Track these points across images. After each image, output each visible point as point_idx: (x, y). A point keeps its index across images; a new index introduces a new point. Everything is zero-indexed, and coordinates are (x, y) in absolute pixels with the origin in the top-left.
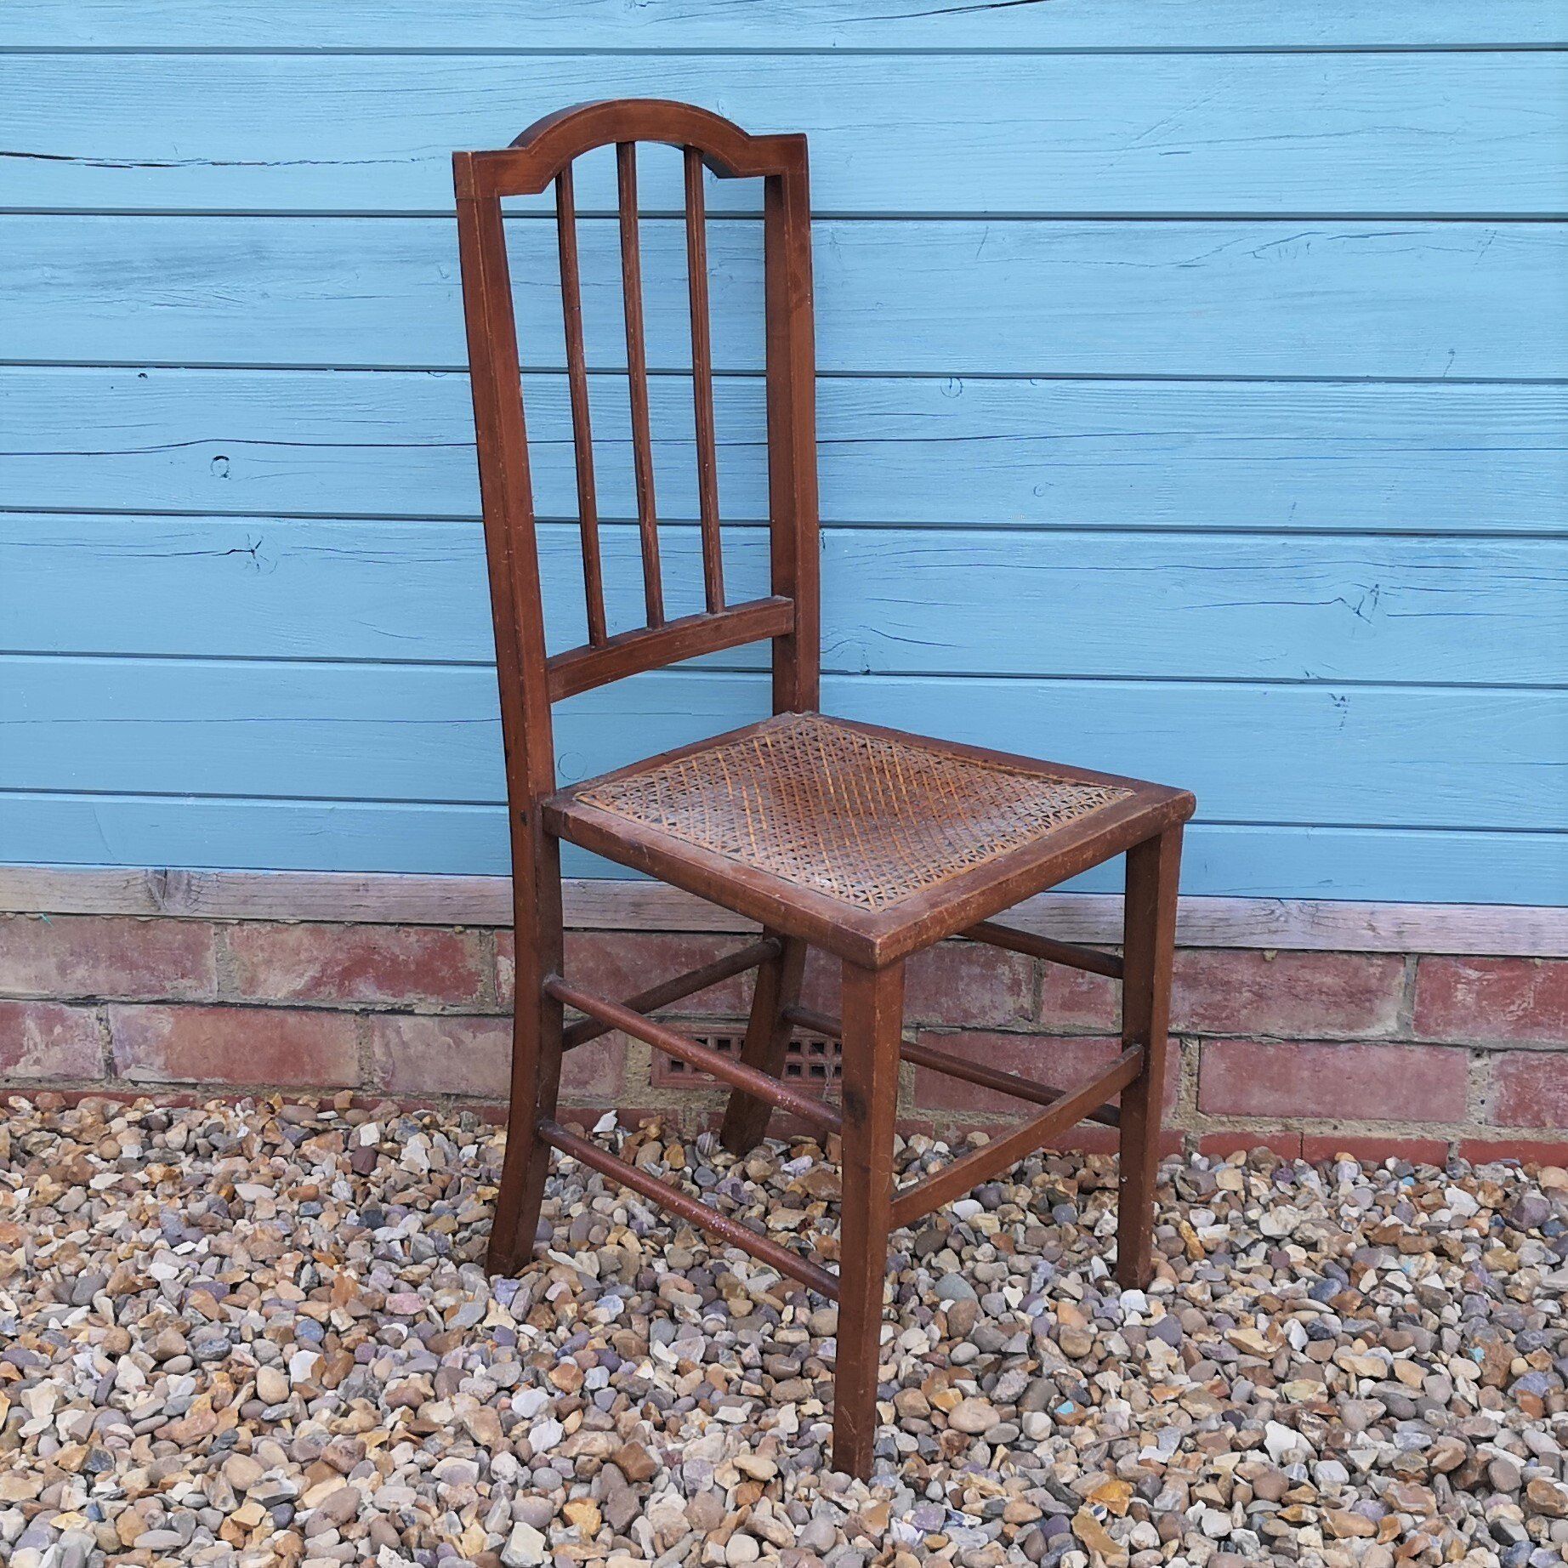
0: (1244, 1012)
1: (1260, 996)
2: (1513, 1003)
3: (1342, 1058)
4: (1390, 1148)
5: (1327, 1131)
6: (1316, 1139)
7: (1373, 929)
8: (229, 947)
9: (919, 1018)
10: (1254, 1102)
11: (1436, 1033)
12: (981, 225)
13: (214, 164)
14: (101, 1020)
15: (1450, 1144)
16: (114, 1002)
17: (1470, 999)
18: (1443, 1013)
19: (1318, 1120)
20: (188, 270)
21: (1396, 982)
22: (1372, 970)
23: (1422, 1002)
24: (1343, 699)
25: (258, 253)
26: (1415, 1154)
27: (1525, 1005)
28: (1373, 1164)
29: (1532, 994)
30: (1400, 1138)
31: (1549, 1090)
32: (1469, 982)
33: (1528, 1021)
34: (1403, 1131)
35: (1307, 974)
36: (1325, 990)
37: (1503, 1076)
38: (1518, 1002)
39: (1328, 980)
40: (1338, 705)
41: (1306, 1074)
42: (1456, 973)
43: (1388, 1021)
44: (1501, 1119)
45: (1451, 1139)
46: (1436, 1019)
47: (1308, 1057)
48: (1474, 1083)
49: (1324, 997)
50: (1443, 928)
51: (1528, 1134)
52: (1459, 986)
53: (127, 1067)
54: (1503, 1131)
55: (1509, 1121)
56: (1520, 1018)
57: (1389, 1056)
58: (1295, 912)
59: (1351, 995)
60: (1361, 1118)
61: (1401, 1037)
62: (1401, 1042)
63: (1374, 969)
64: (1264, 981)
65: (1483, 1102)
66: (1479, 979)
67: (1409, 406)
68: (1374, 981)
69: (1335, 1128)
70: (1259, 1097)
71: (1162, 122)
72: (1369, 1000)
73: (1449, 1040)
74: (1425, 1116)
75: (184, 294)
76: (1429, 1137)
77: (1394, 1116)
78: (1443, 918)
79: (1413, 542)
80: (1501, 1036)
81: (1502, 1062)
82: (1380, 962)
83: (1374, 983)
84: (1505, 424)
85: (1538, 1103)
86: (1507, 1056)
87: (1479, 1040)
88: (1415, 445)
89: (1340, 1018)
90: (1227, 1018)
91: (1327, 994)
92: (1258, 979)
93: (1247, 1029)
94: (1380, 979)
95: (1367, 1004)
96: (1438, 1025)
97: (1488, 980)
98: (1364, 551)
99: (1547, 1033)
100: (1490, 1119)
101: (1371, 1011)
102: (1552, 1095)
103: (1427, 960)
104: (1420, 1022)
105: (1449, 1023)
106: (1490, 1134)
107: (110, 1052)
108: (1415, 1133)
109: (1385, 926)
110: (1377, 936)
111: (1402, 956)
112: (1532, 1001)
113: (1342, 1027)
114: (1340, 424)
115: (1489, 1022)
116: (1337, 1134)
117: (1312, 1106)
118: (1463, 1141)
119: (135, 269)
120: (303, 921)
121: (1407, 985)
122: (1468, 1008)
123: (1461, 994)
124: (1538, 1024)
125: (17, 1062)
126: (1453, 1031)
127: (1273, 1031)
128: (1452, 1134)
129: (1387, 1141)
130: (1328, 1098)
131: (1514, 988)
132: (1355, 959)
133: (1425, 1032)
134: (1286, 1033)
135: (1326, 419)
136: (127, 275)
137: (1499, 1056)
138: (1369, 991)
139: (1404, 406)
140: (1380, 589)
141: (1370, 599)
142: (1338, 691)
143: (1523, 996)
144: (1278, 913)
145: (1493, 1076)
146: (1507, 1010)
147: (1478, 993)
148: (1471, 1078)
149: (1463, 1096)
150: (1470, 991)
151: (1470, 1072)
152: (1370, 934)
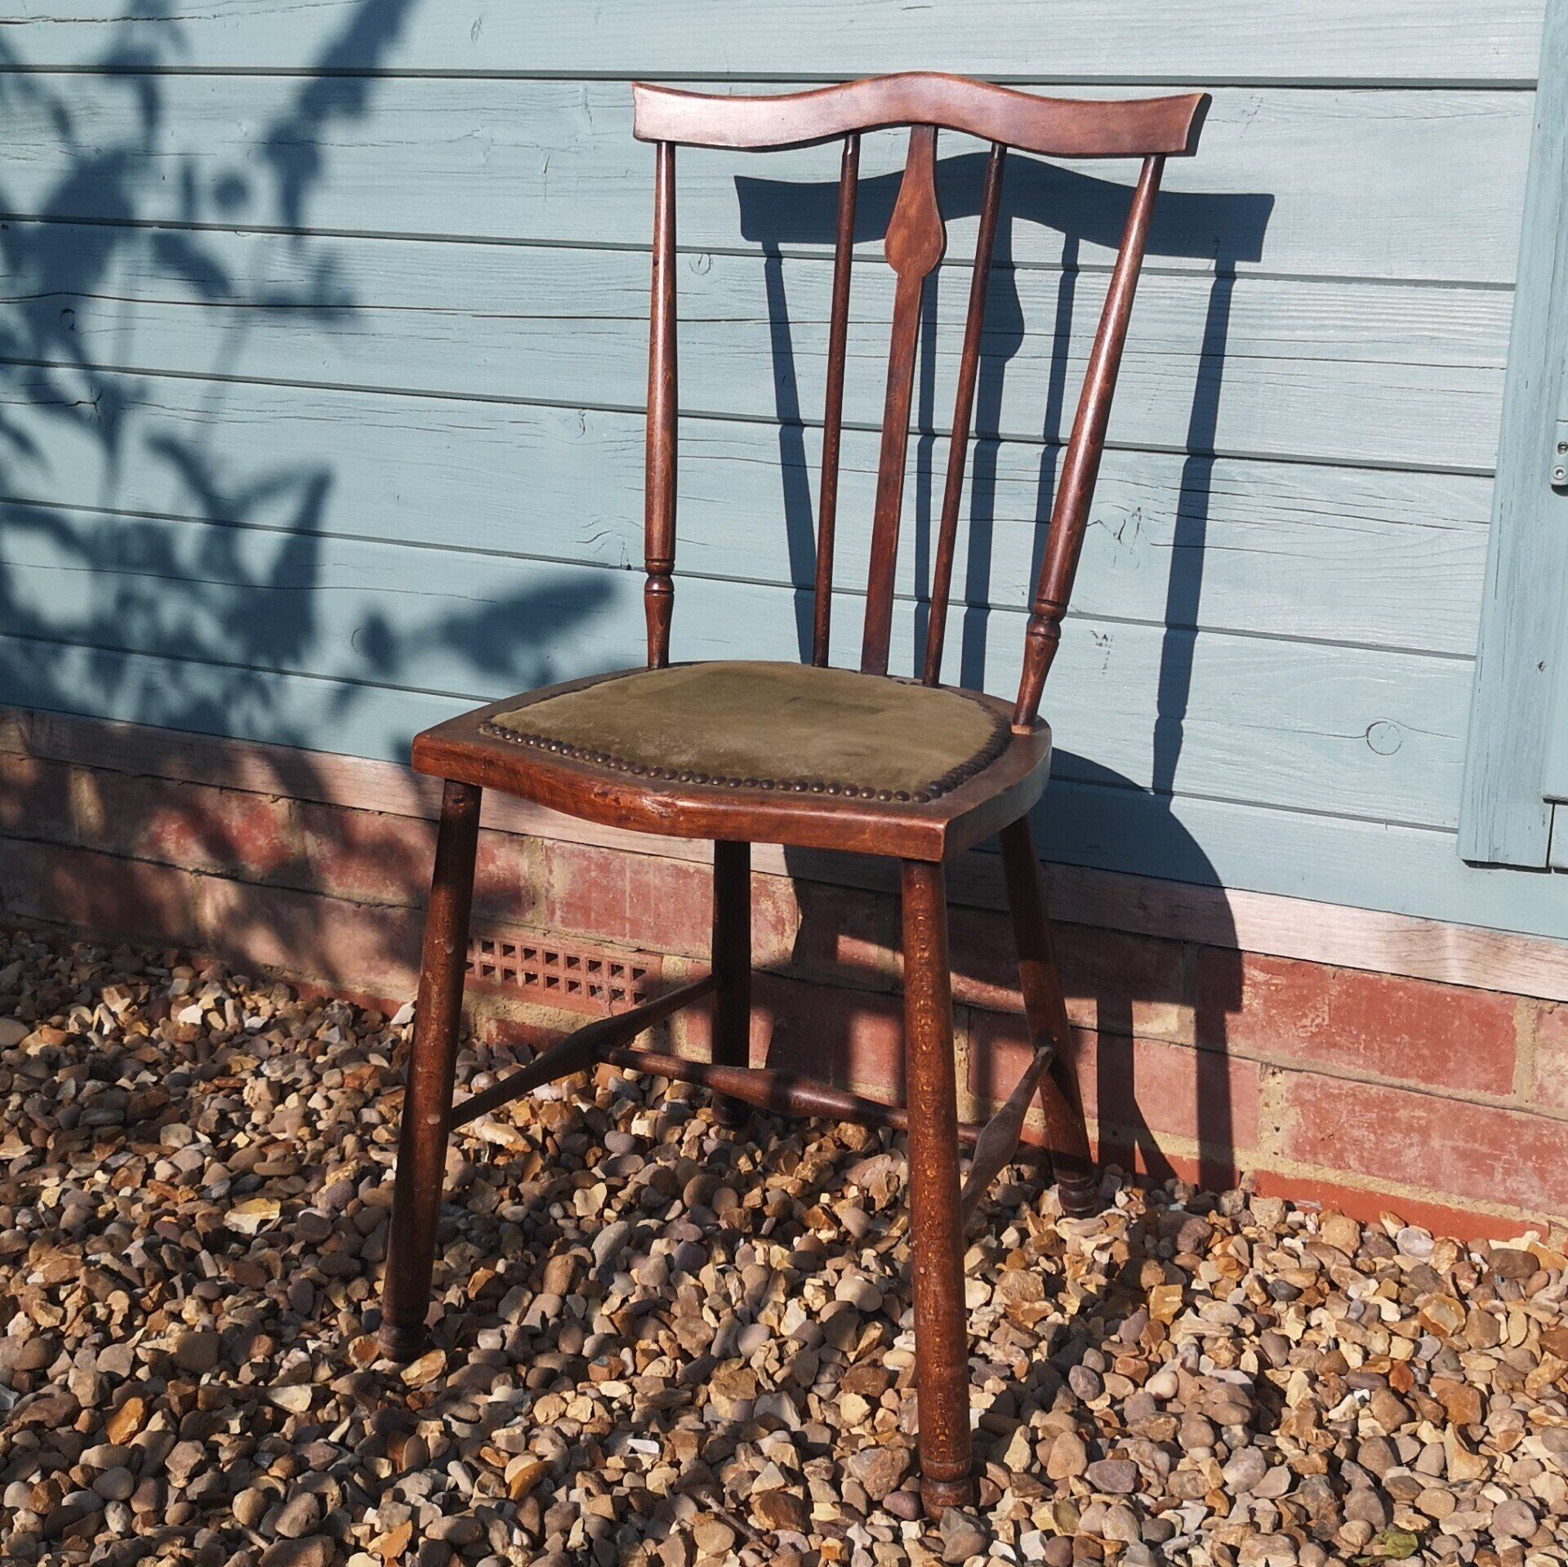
2: (1305, 1015)
3: (1120, 1054)
5: (1106, 1137)
7: (1144, 908)
8: (87, 794)
9: (687, 947)
11: (1220, 1040)
13: (56, 21)
15: (1243, 1172)
17: (1257, 1005)
19: (1095, 1121)
20: (37, 124)
21: (1173, 974)
22: (1148, 956)
23: (1203, 1001)
24: (1105, 637)
25: (94, 107)
27: (1318, 1021)
29: (1326, 1008)
30: (1187, 1156)
31: (1352, 1126)
32: (1254, 985)
33: (1322, 1041)
37: (1298, 1101)
38: (1311, 1016)
40: (1101, 645)
41: (1080, 1067)
43: (1167, 1018)
44: (1301, 1150)
45: (1245, 1167)
48: (1267, 1105)
50: (1221, 917)
51: (1332, 1176)
52: (1244, 988)
53: (11, 899)
54: (1300, 1166)
55: (1308, 1157)
56: (1314, 1035)
57: (1171, 1059)
58: (1061, 879)
59: (1126, 982)
60: (1142, 1127)
61: (1182, 1039)
62: (1184, 1046)
65: (1277, 1129)
66: (1266, 983)
67: (1170, 302)
68: (1151, 970)
69: (1117, 1134)
72: (1146, 991)
73: (1236, 1049)
74: (1212, 1136)
75: (36, 148)
76: (1219, 1160)
77: (1179, 1130)
78: (1220, 905)
79: (1178, 461)
80: (1294, 1054)
81: (1298, 1085)
82: (1155, 947)
83: (1151, 972)
84: (1278, 328)
85: (1340, 1139)
86: (1301, 1077)
87: (1268, 1055)
88: (1178, 348)
89: (1115, 1007)
91: (1100, 978)
94: (1159, 969)
97: (1276, 985)
98: (1124, 467)
99: (1345, 1058)
100: (1287, 1150)
101: (1148, 1004)
102: (1356, 1133)
103: (1207, 952)
104: (1204, 1025)
105: (1234, 1030)
106: (1286, 1168)
109: (1157, 906)
110: (1149, 917)
111: (1181, 943)
112: (1327, 1018)
113: (1117, 1018)
115: (1279, 1035)
116: (1116, 1141)
117: (1087, 1105)
118: (1256, 1172)
120: (146, 775)
122: (1255, 1015)
123: (1247, 998)
124: (1335, 1045)
128: (1244, 1161)
130: (1106, 1098)
131: (1306, 999)
132: (1128, 940)
133: (1209, 1037)
135: (1080, 314)
137: (1293, 1076)
138: (1148, 982)
139: (1165, 302)
140: (1142, 513)
141: (1131, 524)
142: (1102, 628)
143: (1316, 1009)
145: (1287, 1100)
146: (1299, 1024)
147: (1265, 1001)
148: (1262, 1099)
149: (1256, 1119)
150: (1256, 995)
151: (1261, 1091)
152: (1141, 912)
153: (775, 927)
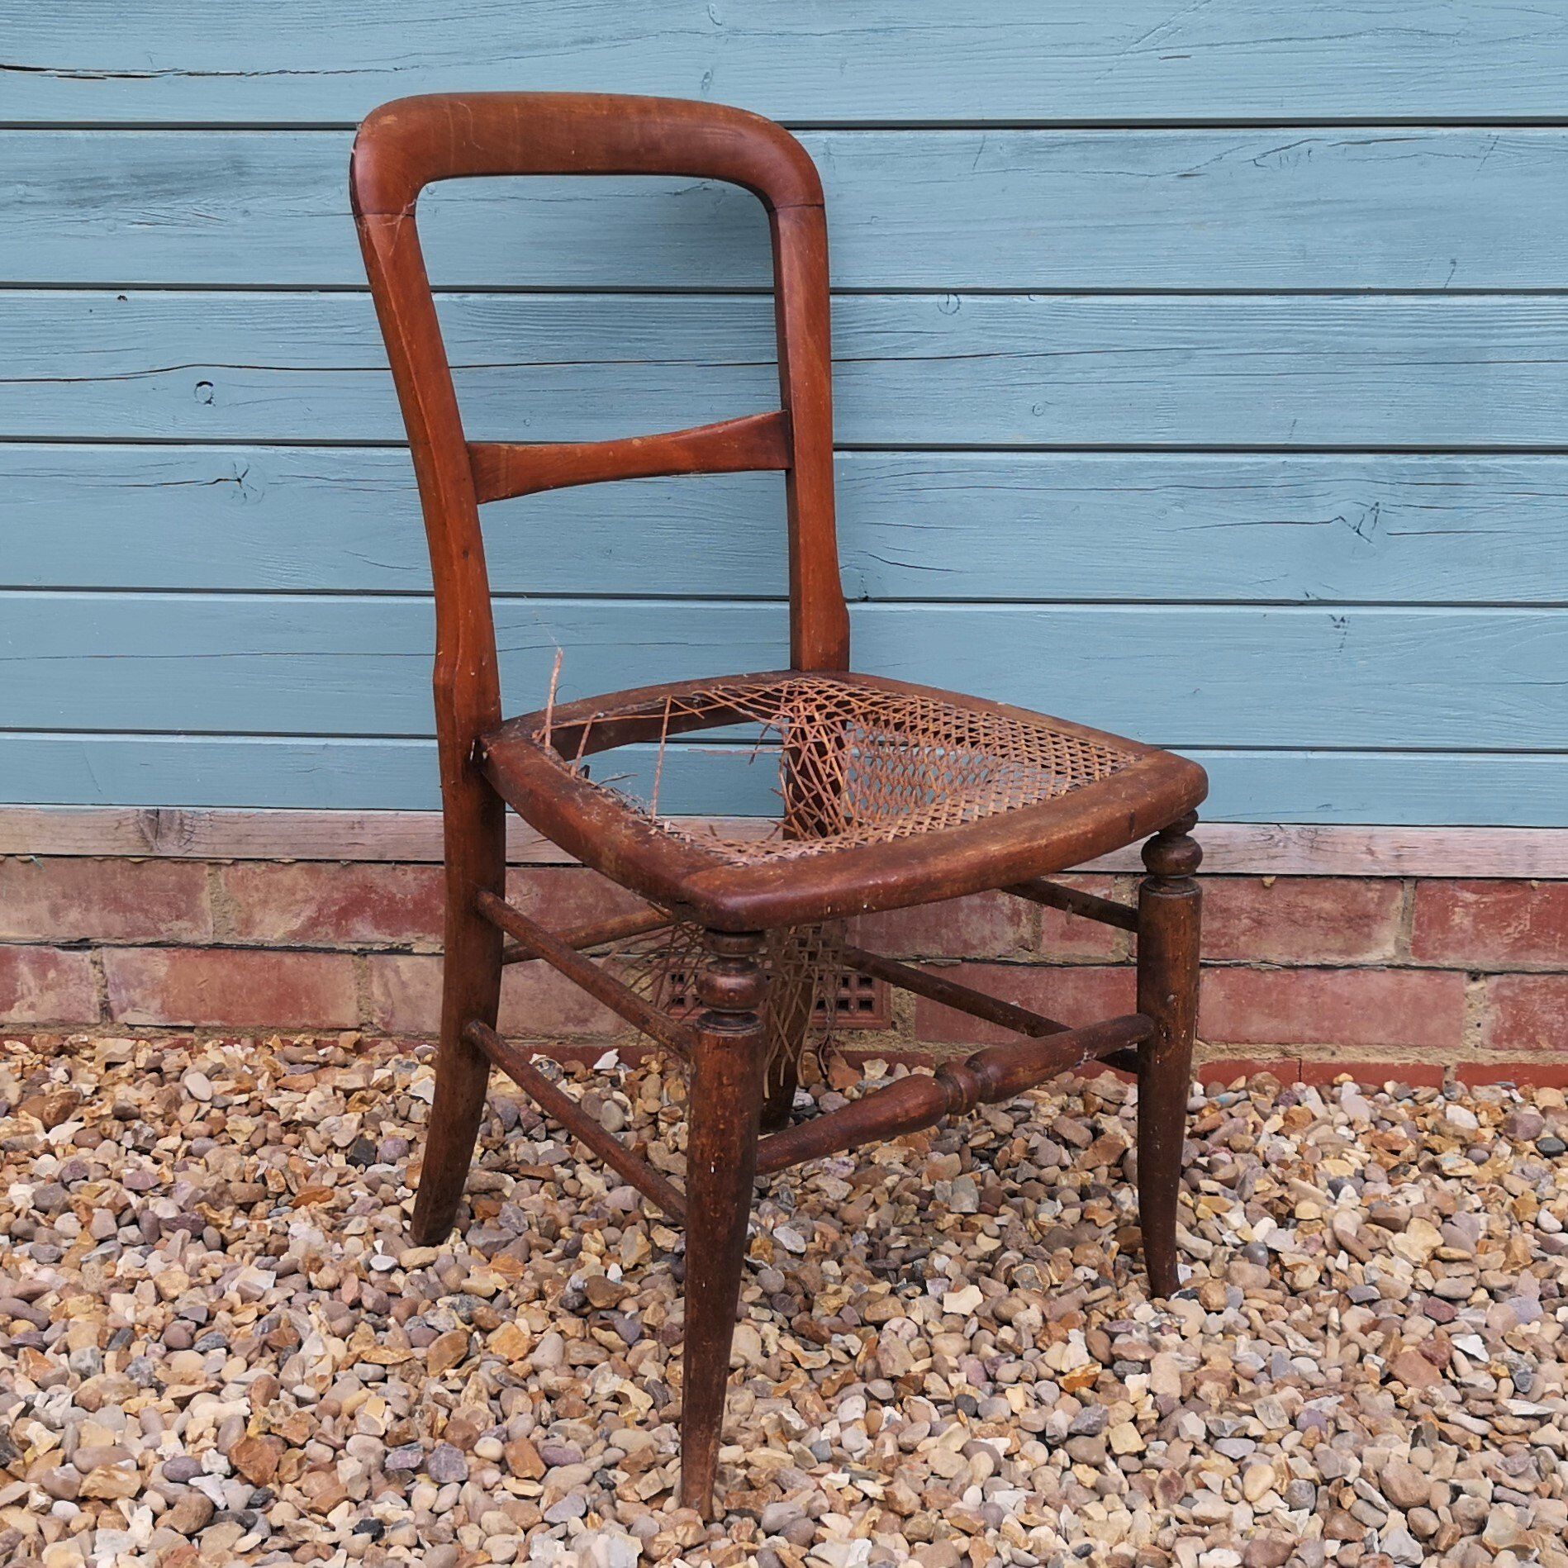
0: (1243, 939)
1: (1259, 923)
2: (1509, 925)
3: (1339, 983)
4: (1388, 1072)
5: (1325, 1057)
6: (1314, 1064)
7: (1371, 852)
8: (224, 888)
9: (919, 950)
10: (1253, 1029)
11: (1433, 957)
12: (978, 134)
13: (190, 74)
14: (95, 963)
15: (1447, 1068)
16: (108, 945)
17: (1467, 922)
18: (1440, 936)
19: (1316, 1046)
20: (167, 186)
21: (1394, 906)
22: (1370, 895)
23: (1419, 926)
24: (1343, 620)
25: (239, 167)
26: (1412, 1076)
27: (1521, 927)
28: (1372, 1088)
29: (1528, 916)
30: (1397, 1062)
31: (1544, 1012)
32: (1466, 906)
33: (1525, 943)
34: (1400, 1056)
35: (1306, 901)
36: (1324, 915)
37: (1500, 999)
38: (1515, 924)
39: (1327, 906)
40: (1338, 627)
41: (1304, 1000)
42: (1453, 897)
43: (1386, 945)
44: (1497, 1041)
45: (1448, 1063)
46: (1434, 943)
47: (1307, 983)
48: (1471, 1006)
49: (1322, 923)
50: (1441, 851)
51: (1525, 1057)
52: (1456, 909)
53: (123, 1010)
54: (1498, 1054)
55: (1505, 1044)
56: (1516, 940)
57: (1387, 980)
58: (1294, 837)
59: (1350, 920)
60: (1358, 1044)
61: (1398, 962)
62: (1399, 967)
63: (1373, 893)
64: (1263, 908)
65: (1479, 1025)
66: (1476, 902)
67: (1411, 319)
68: (1372, 906)
69: (1333, 1054)
70: (1258, 1024)
71: (1162, 25)
72: (1368, 926)
73: (1446, 964)
74: (1421, 1041)
75: (163, 212)
76: (1426, 1061)
77: (1392, 1041)
78: (1441, 841)
79: (1413, 459)
80: (1497, 959)
81: (1499, 986)
82: (1378, 887)
83: (1372, 907)
84: (1507, 336)
85: (1533, 1025)
86: (1503, 979)
87: (1476, 963)
88: (1416, 359)
89: (1337, 942)
90: (1226, 945)
91: (1325, 919)
92: (1257, 905)
93: (1245, 956)
94: (1379, 904)
95: (1366, 929)
96: (1435, 949)
97: (1485, 903)
98: (1364, 467)
99: (1543, 956)
100: (1487, 1042)
101: (1369, 936)
102: (1547, 1017)
103: (1425, 884)
104: (1417, 947)
105: (1445, 946)
106: (1486, 1057)
107: (106, 997)
108: (1411, 1057)
109: (1383, 848)
110: (1376, 861)
111: (1402, 879)
112: (1528, 923)
113: (1341, 952)
114: (1341, 338)
115: (1485, 945)
116: (1335, 1060)
117: (1309, 1033)
118: (1459, 1065)
119: (112, 186)
120: (298, 861)
121: (1405, 909)
122: (1465, 931)
123: (1459, 918)
124: (1534, 946)
125: (11, 1007)
126: (1449, 953)
127: (1273, 957)
128: (1450, 1059)
129: (1385, 1065)
130: (1326, 1024)
131: (1510, 911)
132: (1354, 885)
133: (1422, 957)
134: (1286, 959)
135: (1326, 333)
136: (105, 193)
137: (1495, 979)
138: (1368, 916)
139: (1404, 319)
140: (1380, 507)
141: (1370, 518)
142: (1338, 612)
143: (1520, 918)
144: (1277, 838)
145: (1489, 999)
146: (1504, 933)
147: (1475, 916)
148: (1467, 1002)
149: (1460, 1020)
150: (1467, 915)
151: (1466, 995)
152: (1369, 857)
153: (1010, 919)
